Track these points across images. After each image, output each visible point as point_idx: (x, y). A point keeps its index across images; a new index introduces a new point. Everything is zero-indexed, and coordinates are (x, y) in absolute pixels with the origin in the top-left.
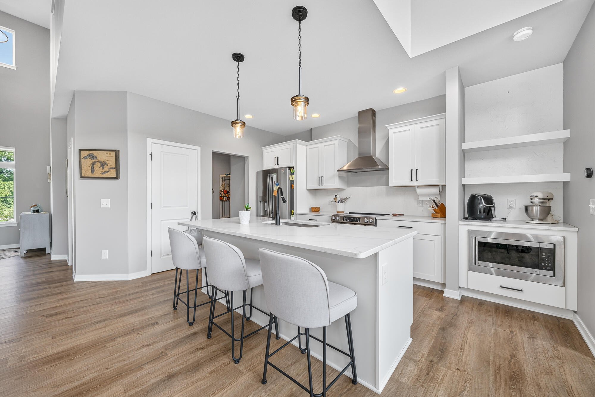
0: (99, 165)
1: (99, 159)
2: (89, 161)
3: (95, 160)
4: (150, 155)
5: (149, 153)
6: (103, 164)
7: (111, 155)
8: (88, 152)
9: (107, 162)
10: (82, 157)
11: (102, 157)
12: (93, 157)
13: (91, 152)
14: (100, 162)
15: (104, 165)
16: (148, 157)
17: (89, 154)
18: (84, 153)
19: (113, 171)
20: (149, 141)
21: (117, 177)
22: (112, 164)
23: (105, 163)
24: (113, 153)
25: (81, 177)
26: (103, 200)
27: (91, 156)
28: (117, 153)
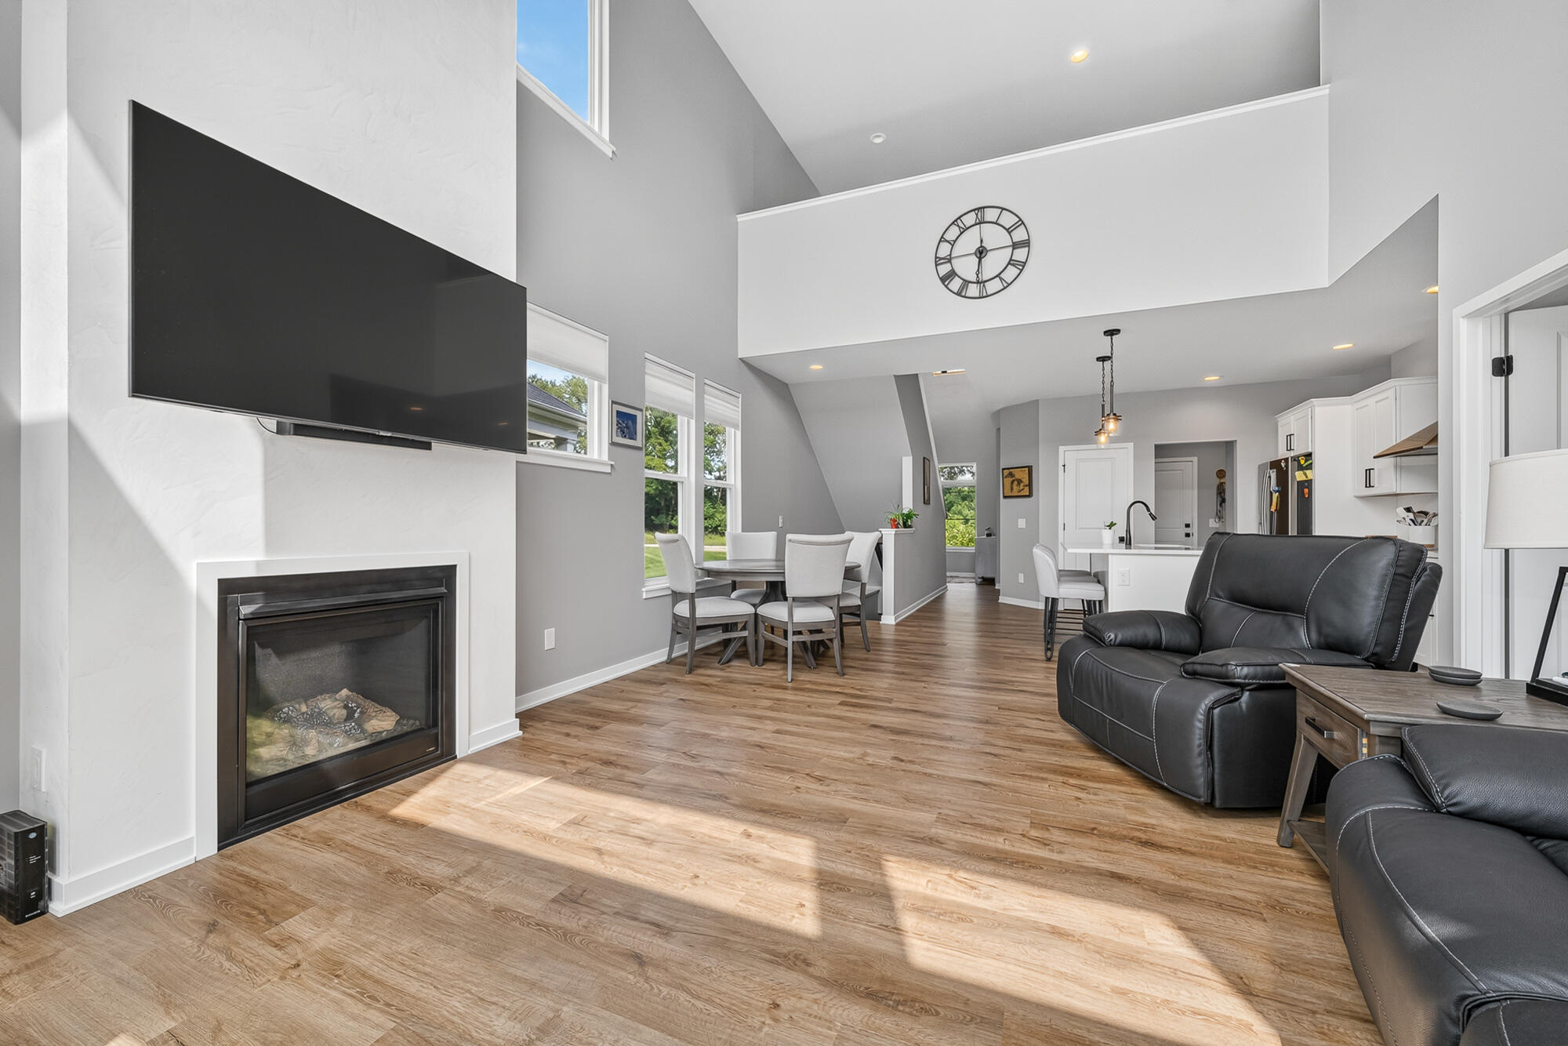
0: (1016, 482)
1: (1016, 477)
2: (1010, 479)
3: (1014, 478)
5: (1061, 463)
6: (1020, 482)
7: (1026, 472)
8: (1008, 470)
9: (1022, 479)
10: (1005, 476)
11: (1018, 474)
13: (1011, 470)
14: (1017, 479)
16: (1061, 468)
17: (1009, 472)
18: (1006, 472)
19: (1027, 489)
20: (1062, 449)
21: (1030, 495)
22: (1026, 481)
23: (1022, 482)
24: (1027, 469)
25: (1005, 497)
26: (1020, 520)
27: (1011, 475)
28: (1030, 468)
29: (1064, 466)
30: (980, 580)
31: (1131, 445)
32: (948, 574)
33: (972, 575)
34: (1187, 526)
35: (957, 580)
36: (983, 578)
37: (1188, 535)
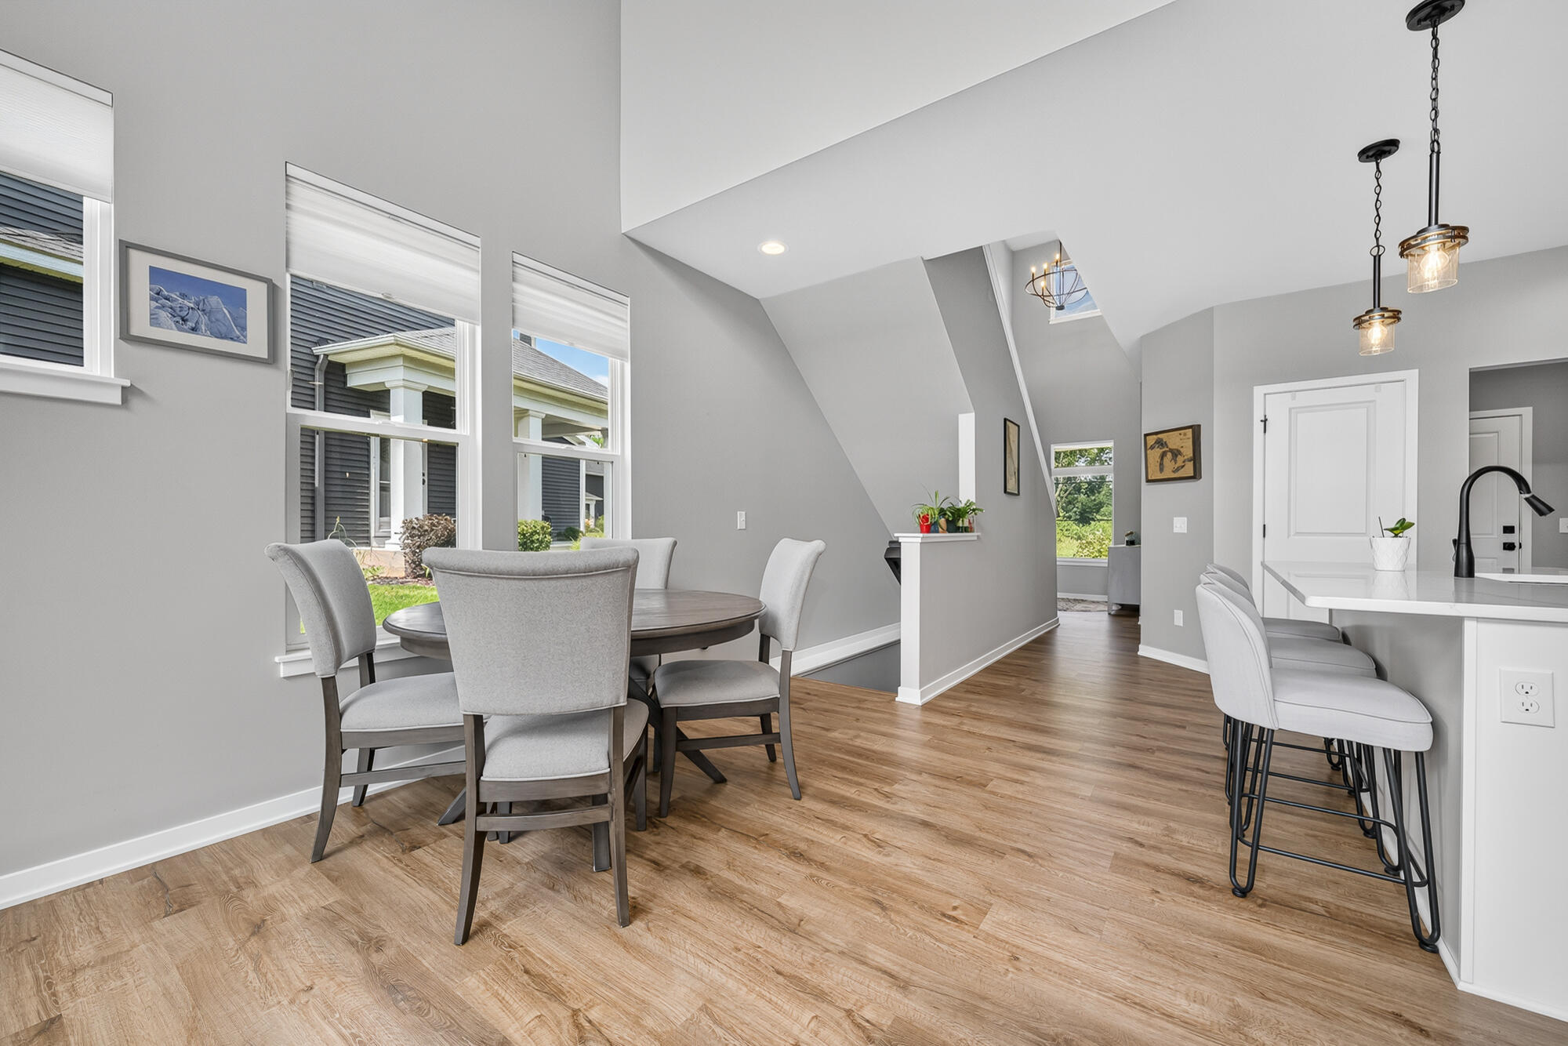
0: (1169, 455)
1: (1170, 447)
2: (1158, 452)
3: (1166, 449)
4: (1262, 421)
5: (1258, 416)
6: (1176, 454)
7: (1187, 436)
8: (1155, 437)
9: (1181, 450)
10: (1148, 447)
11: (1173, 441)
12: (1162, 444)
13: (1160, 436)
14: (1171, 451)
15: (1176, 456)
16: (1258, 426)
17: (1157, 440)
18: (1151, 440)
19: (1190, 465)
20: (1259, 391)
21: (1196, 475)
22: (1188, 452)
23: (1179, 453)
24: (1190, 431)
25: (1148, 481)
26: (1176, 519)
27: (1160, 443)
28: (1196, 430)
29: (1265, 421)
30: (1115, 608)
31: (1412, 376)
32: (1060, 595)
33: (1104, 598)
34: (1509, 530)
35: (1079, 606)
36: (1121, 605)
37: (1509, 547)
